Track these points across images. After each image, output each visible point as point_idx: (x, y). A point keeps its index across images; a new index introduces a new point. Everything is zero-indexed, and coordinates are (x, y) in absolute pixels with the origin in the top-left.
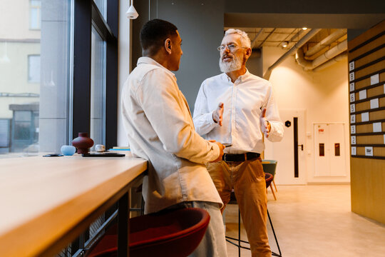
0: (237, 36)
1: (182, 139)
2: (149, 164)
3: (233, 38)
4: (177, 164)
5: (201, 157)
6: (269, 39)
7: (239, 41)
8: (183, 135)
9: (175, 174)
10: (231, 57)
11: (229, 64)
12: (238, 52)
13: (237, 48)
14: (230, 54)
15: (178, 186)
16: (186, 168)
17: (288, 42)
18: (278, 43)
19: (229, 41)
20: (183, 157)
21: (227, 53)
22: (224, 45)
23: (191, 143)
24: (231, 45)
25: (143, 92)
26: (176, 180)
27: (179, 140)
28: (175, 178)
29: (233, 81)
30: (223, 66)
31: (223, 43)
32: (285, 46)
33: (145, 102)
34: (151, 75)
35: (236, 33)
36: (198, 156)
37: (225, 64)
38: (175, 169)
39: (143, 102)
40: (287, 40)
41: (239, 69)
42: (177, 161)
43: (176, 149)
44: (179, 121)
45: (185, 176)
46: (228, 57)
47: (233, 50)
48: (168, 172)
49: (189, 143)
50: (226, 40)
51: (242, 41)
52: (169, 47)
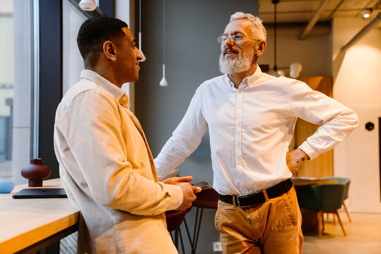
0: (246, 23)
1: (113, 188)
2: (79, 216)
3: (240, 26)
4: (114, 218)
5: (148, 208)
6: (342, 7)
7: (248, 29)
8: (116, 182)
9: (110, 232)
10: (236, 52)
11: (232, 62)
12: (246, 45)
13: (245, 40)
14: (234, 48)
15: (113, 248)
16: (127, 223)
17: (371, 10)
18: (356, 13)
19: (234, 30)
20: (122, 209)
21: (230, 46)
22: (227, 35)
23: (127, 192)
24: (236, 34)
25: (69, 123)
26: (112, 239)
27: (111, 188)
28: (110, 237)
29: (236, 86)
30: (225, 64)
31: (225, 32)
32: (367, 16)
33: (70, 136)
34: (80, 100)
35: (246, 18)
36: (142, 207)
37: (226, 62)
38: (111, 225)
39: (68, 136)
40: (370, 6)
41: (247, 69)
42: (114, 214)
43: (107, 201)
44: (111, 163)
45: (124, 234)
46: (232, 50)
47: (239, 42)
48: (101, 229)
49: (124, 191)
50: (230, 29)
51: (254, 30)
52: (112, 52)
